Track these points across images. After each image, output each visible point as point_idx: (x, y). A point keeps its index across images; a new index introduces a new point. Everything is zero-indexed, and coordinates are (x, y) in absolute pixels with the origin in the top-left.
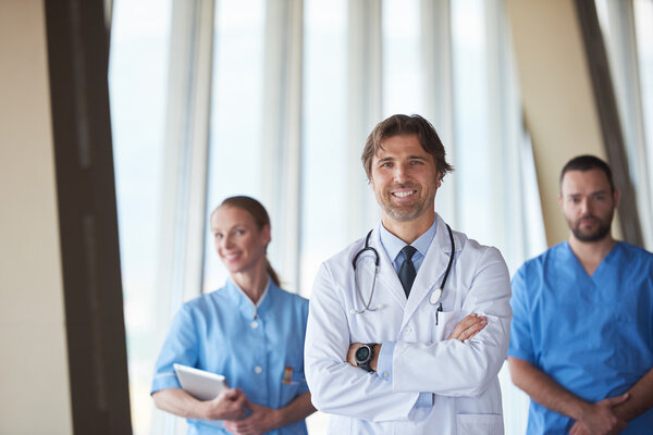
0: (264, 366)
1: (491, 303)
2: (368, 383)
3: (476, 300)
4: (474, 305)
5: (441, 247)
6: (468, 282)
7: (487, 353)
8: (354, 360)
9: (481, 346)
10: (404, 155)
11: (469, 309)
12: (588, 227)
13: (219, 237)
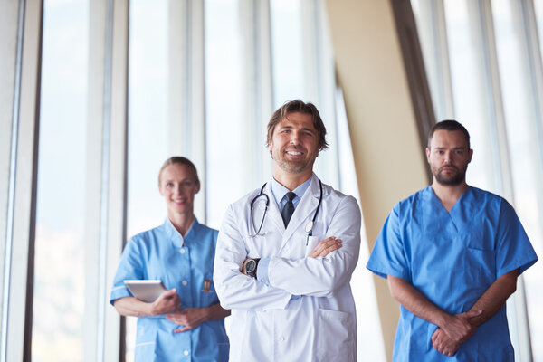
0: (189, 280)
5: (313, 193)
8: (246, 271)
10: (300, 127)
13: (168, 187)
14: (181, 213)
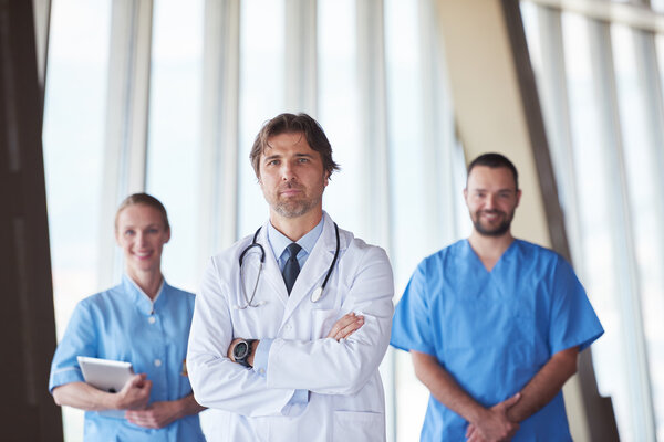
0: (163, 360)
1: (370, 303)
2: (245, 378)
3: (355, 299)
4: (353, 305)
5: (327, 245)
6: (349, 281)
7: (361, 353)
8: (232, 356)
9: (355, 346)
10: (291, 153)
11: (349, 308)
12: (491, 222)
13: (128, 235)
14: (145, 270)
